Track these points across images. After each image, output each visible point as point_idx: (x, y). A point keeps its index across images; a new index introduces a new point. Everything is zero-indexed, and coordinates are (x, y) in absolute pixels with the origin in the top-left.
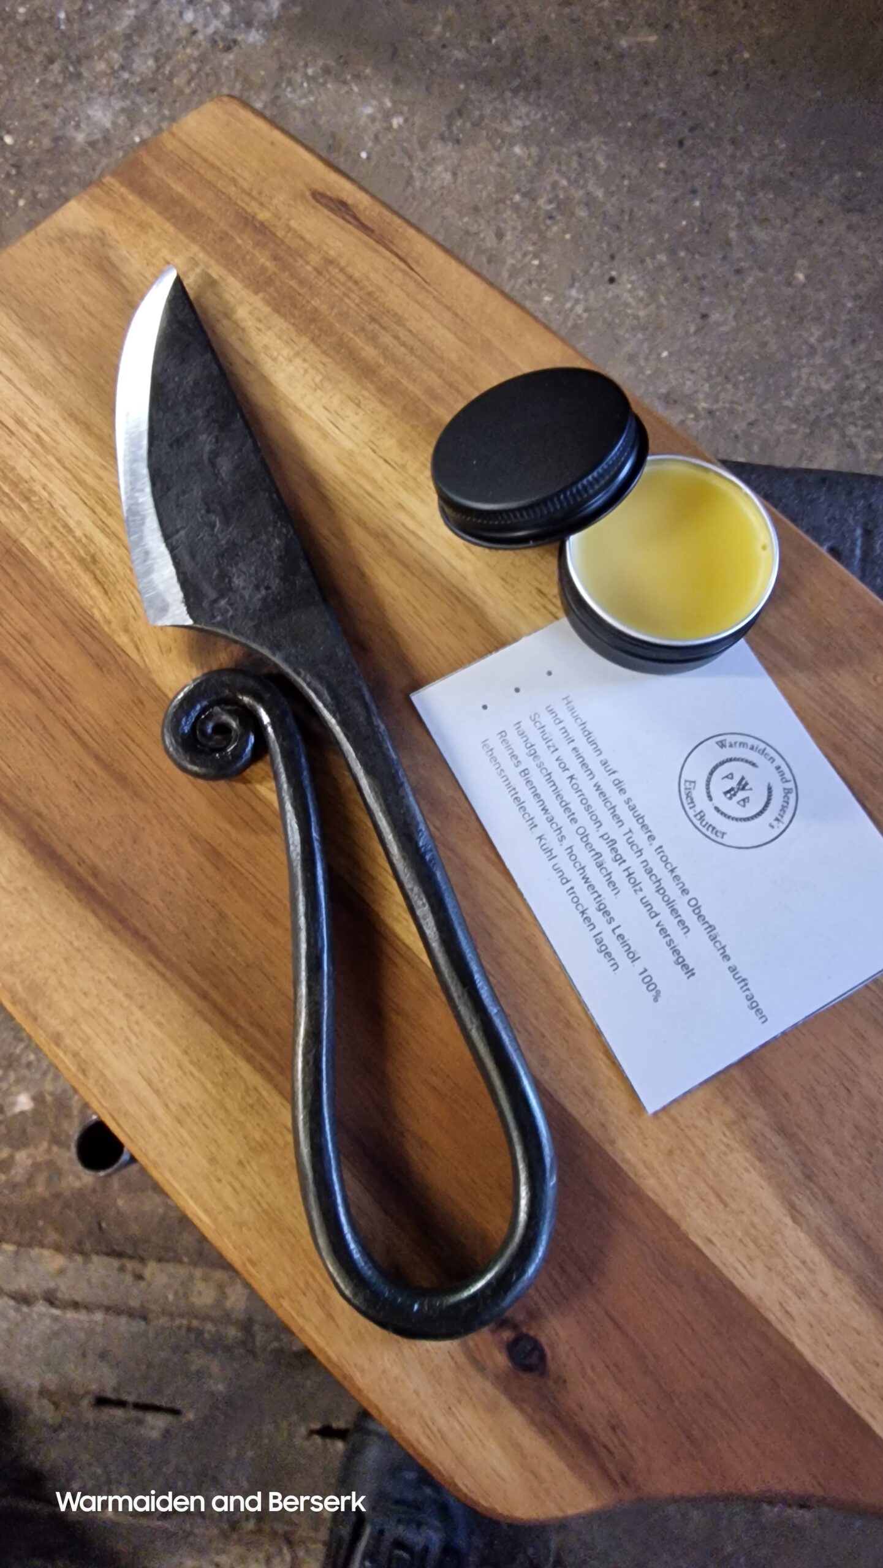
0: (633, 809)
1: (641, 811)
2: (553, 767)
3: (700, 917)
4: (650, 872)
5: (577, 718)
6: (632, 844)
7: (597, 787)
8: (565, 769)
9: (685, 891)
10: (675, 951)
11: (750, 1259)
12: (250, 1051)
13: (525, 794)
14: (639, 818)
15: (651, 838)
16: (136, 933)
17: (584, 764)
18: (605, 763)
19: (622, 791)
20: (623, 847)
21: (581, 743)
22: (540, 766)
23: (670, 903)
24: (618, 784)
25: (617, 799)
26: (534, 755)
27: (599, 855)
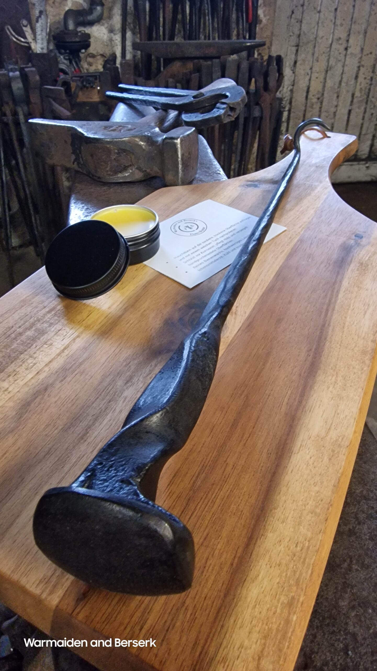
0: (205, 242)
1: (205, 240)
2: (200, 257)
3: (230, 228)
4: (223, 236)
5: (180, 255)
6: (216, 240)
7: (202, 248)
8: (199, 254)
9: (224, 231)
10: (242, 230)
11: (307, 213)
12: (335, 296)
13: (213, 260)
15: (212, 237)
16: (321, 332)
17: (196, 251)
18: (193, 248)
19: (200, 244)
20: (218, 241)
21: (189, 253)
22: (201, 258)
23: (229, 232)
24: (198, 245)
25: (204, 245)
26: (198, 260)
27: (223, 245)
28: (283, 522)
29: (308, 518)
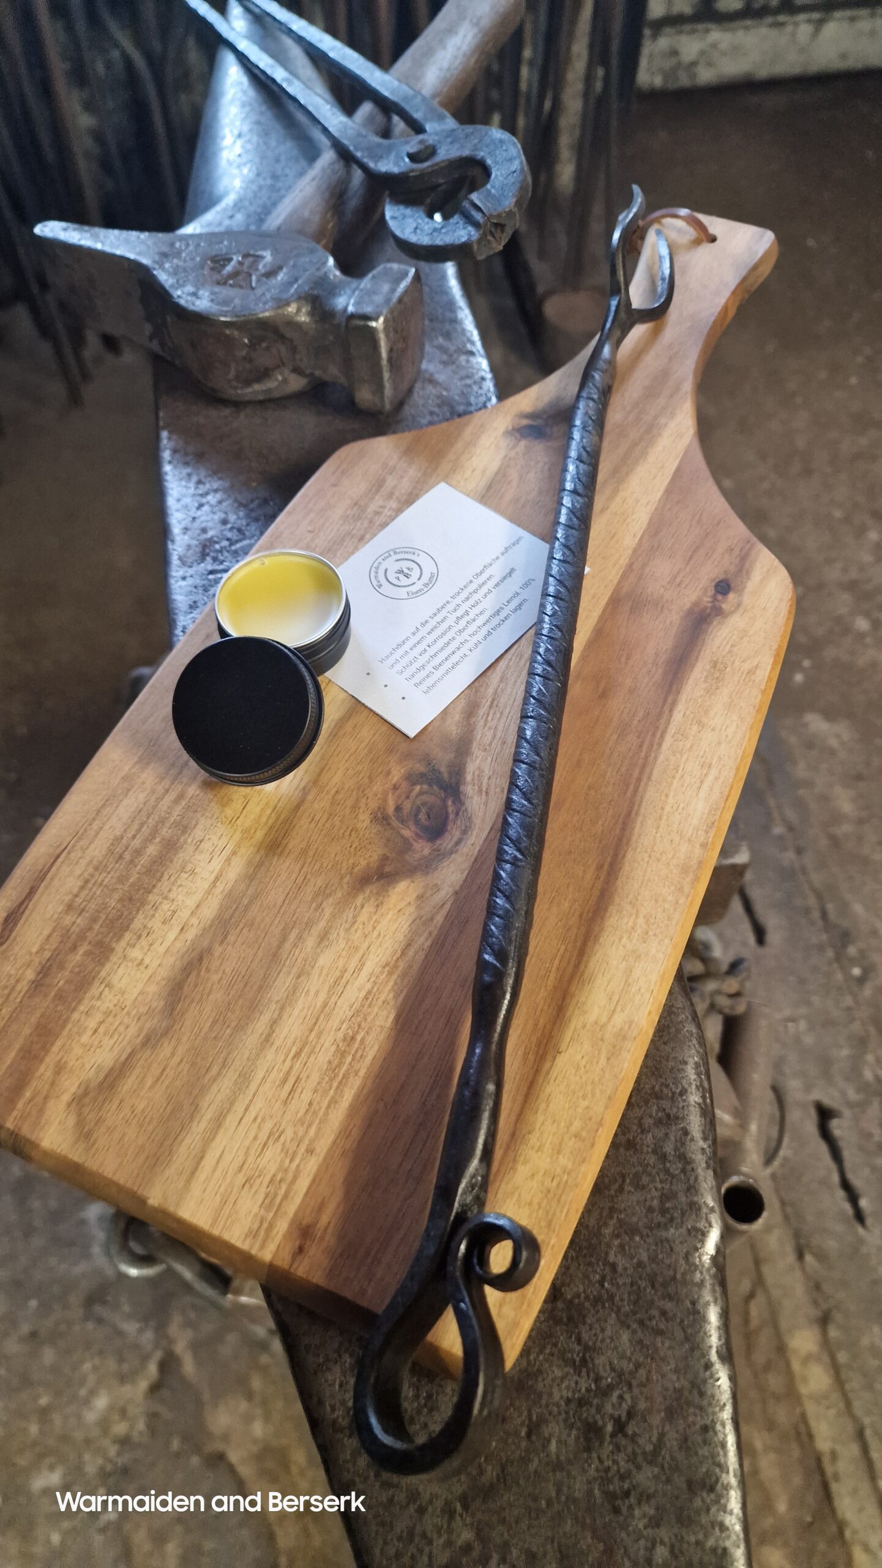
0: (435, 615)
1: (436, 610)
3: (481, 573)
4: (468, 598)
5: (391, 654)
6: (455, 610)
7: (429, 633)
8: (425, 650)
9: (471, 582)
10: (505, 578)
11: (633, 520)
12: (655, 746)
13: (448, 664)
14: (439, 610)
15: (448, 602)
17: (418, 643)
18: (414, 634)
19: (427, 622)
20: (459, 613)
21: (406, 647)
22: (428, 662)
23: (480, 586)
24: (423, 624)
25: (432, 623)
26: (423, 667)
27: (467, 623)
28: (538, 1151)
29: (571, 1143)
